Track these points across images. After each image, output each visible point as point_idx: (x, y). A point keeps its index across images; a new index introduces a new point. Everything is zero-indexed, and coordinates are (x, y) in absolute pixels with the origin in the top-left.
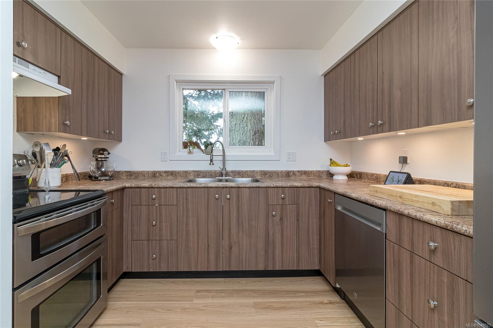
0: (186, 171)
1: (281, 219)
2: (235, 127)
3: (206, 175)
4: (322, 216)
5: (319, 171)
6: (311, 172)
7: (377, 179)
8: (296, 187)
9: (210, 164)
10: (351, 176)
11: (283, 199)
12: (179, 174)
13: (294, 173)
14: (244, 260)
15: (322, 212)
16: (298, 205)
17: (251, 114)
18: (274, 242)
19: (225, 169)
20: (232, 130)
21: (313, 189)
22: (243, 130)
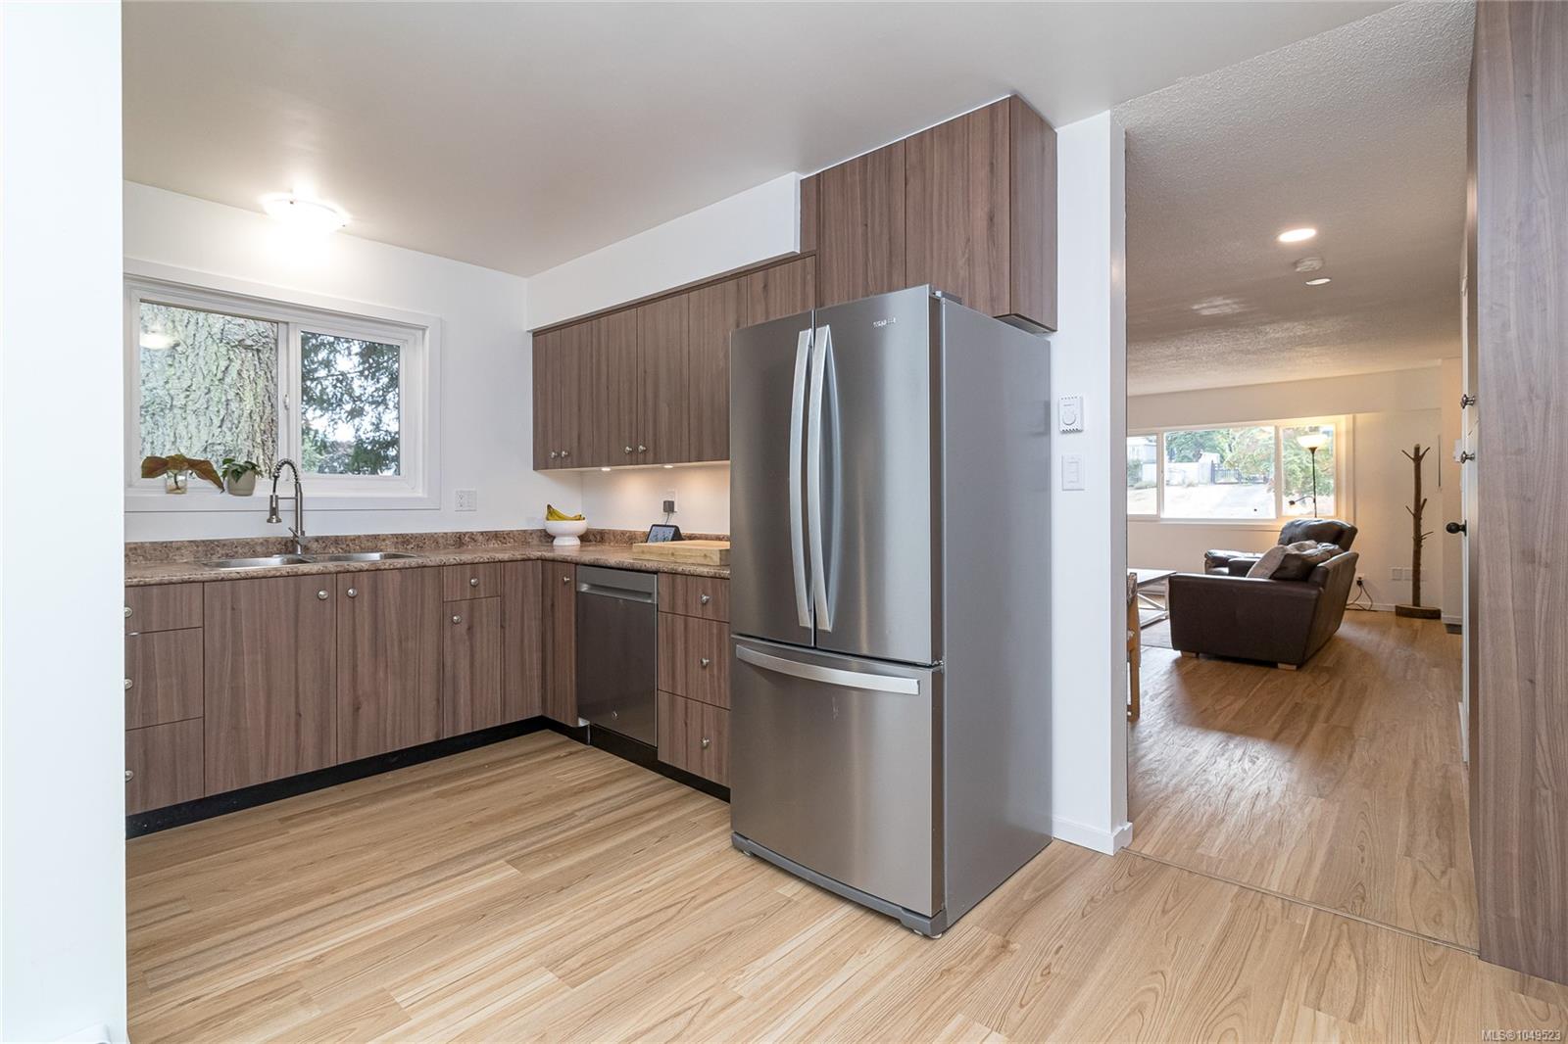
0: (163, 543)
1: (470, 628)
2: (188, 396)
3: (237, 552)
4: (548, 612)
5: (525, 531)
6: (509, 533)
7: (629, 539)
8: (500, 562)
9: (269, 521)
10: (585, 538)
11: (474, 586)
12: (139, 551)
13: (472, 536)
14: (389, 730)
15: (548, 603)
16: (503, 596)
17: (257, 363)
18: (454, 677)
19: (303, 533)
20: (171, 406)
21: (530, 562)
22: (223, 412)
